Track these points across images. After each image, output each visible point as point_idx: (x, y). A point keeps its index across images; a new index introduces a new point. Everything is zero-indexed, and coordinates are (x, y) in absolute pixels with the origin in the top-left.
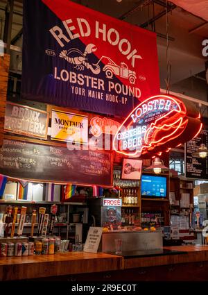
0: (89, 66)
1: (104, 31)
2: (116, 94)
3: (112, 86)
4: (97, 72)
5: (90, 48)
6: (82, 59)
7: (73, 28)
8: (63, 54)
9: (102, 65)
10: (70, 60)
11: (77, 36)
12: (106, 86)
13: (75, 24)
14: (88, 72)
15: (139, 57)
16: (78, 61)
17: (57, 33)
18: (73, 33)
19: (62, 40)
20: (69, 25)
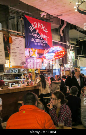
0: (38, 36)
1: (40, 25)
2: (43, 43)
4: (39, 38)
5: (37, 31)
6: (36, 34)
7: (34, 26)
8: (32, 34)
9: (40, 35)
11: (35, 28)
12: (41, 41)
13: (34, 24)
14: (37, 38)
15: (47, 31)
16: (35, 35)
17: (31, 28)
19: (32, 30)
20: (33, 25)
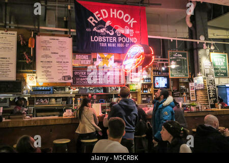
0: (108, 32)
1: (115, 13)
2: (123, 43)
3: (120, 39)
4: (112, 34)
5: (108, 23)
6: (104, 29)
7: (99, 15)
8: (95, 29)
9: (114, 30)
10: (98, 31)
11: (101, 19)
12: (117, 40)
13: (100, 13)
14: (108, 35)
15: (135, 22)
16: (102, 31)
17: (91, 20)
18: (99, 18)
19: (94, 22)
20: (97, 14)
